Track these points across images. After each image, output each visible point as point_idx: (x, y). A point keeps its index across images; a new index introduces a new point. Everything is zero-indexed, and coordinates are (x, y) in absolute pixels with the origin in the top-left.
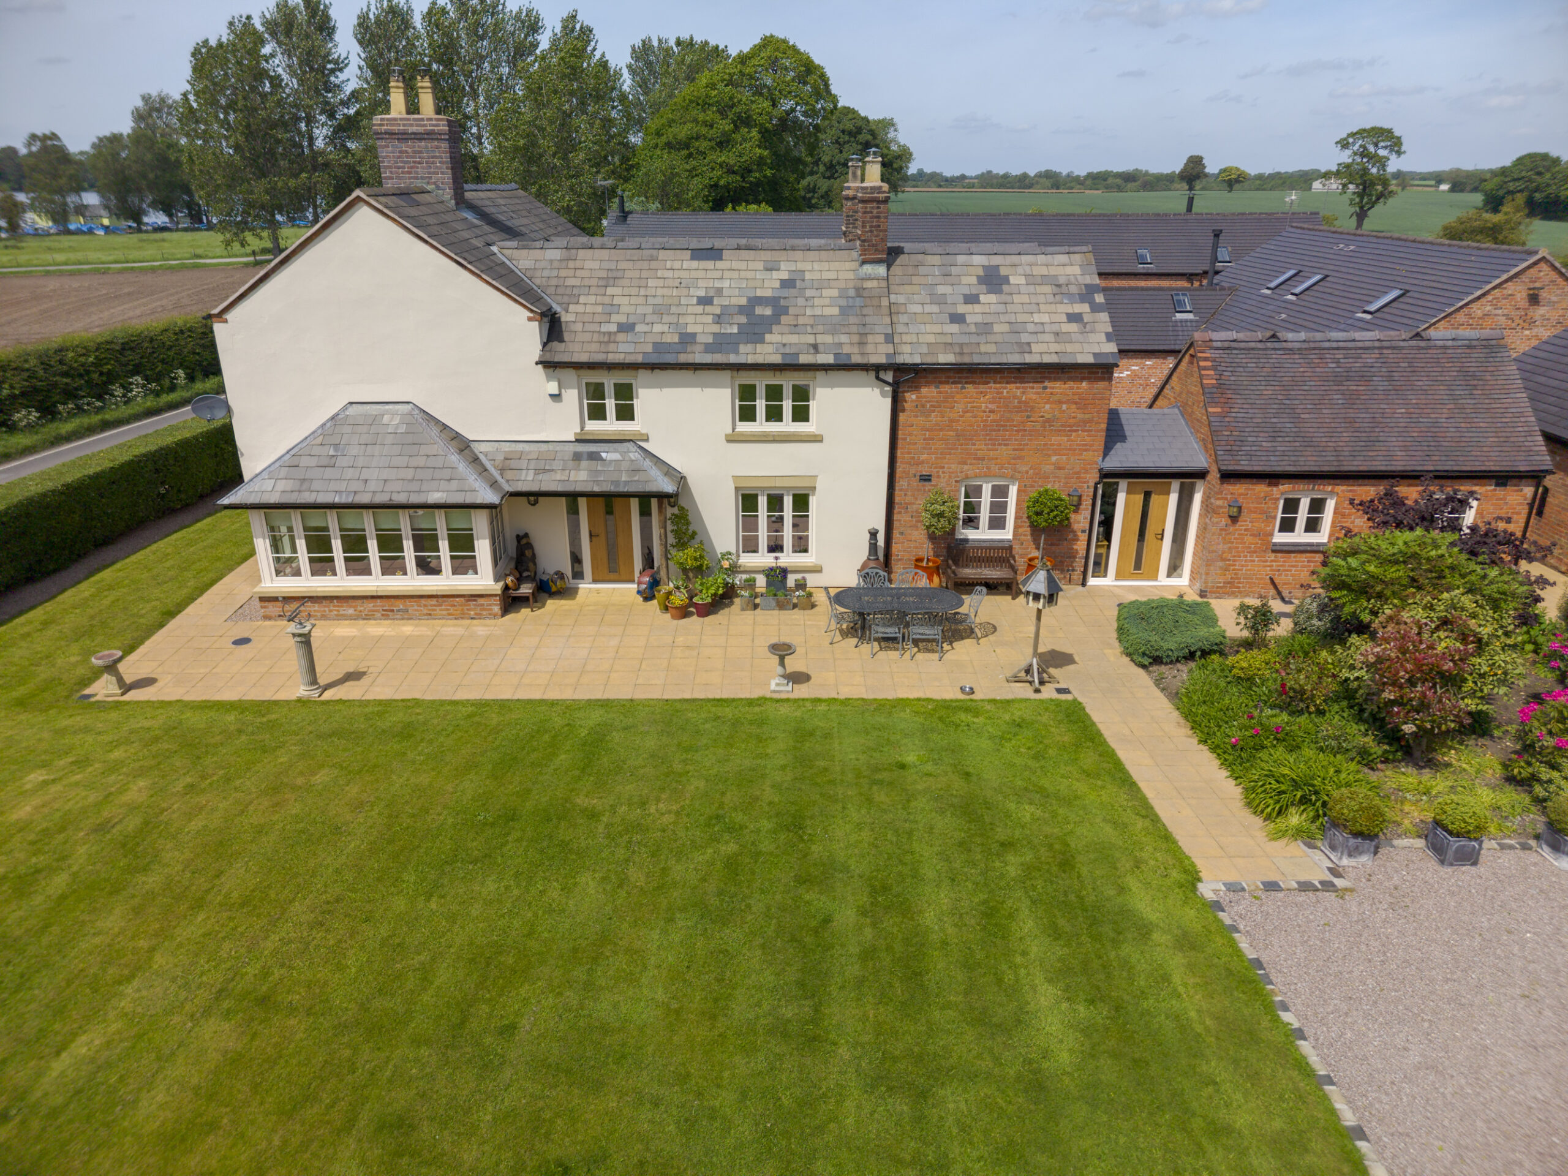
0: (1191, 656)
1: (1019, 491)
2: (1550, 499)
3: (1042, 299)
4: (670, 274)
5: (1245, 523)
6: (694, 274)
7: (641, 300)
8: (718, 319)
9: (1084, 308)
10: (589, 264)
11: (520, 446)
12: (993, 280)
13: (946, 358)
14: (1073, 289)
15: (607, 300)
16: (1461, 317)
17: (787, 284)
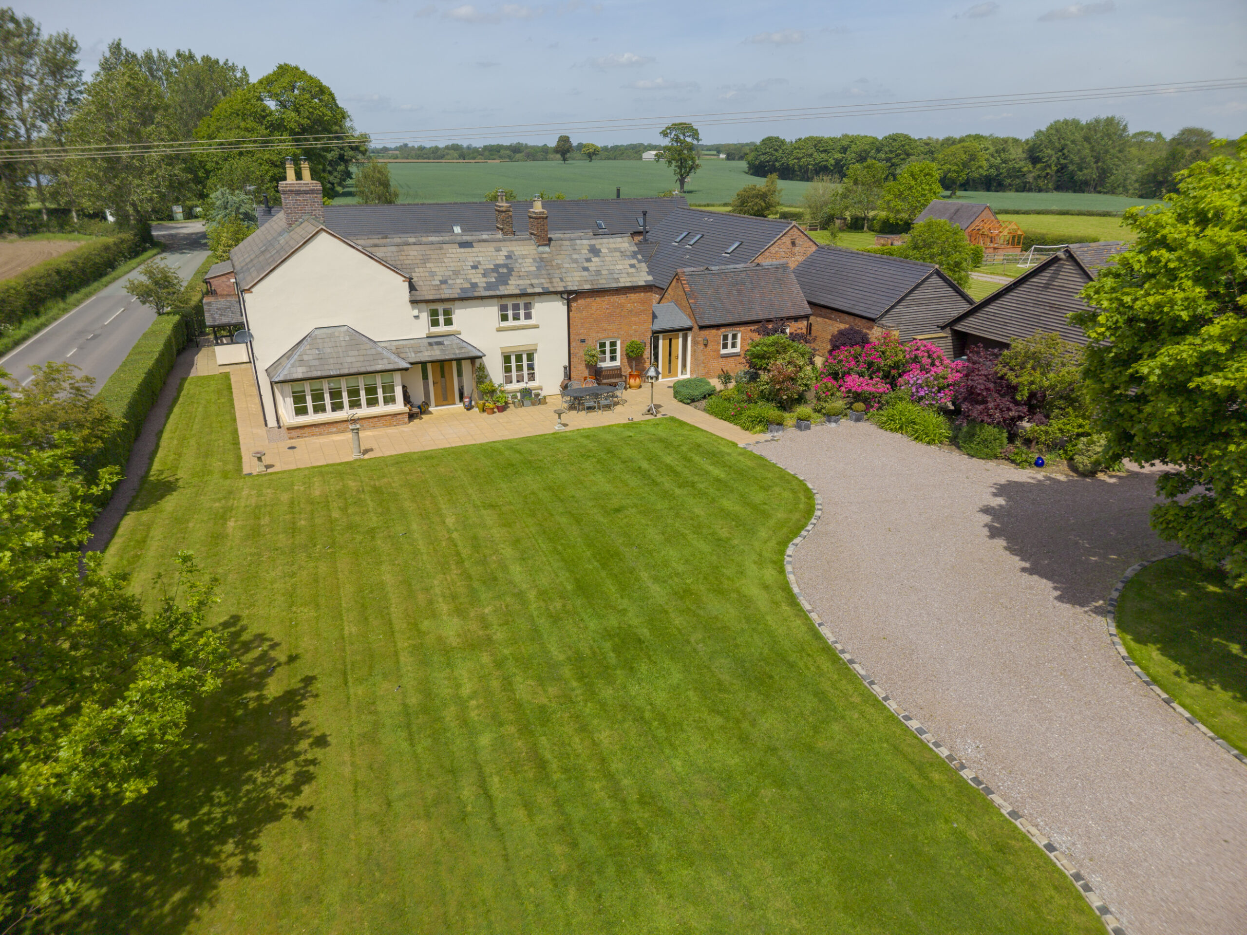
0: (704, 397)
1: (621, 343)
2: (813, 328)
3: (617, 258)
4: (452, 255)
5: (710, 347)
6: (464, 255)
7: (444, 269)
8: (484, 275)
9: (634, 261)
10: (412, 253)
11: (401, 342)
12: (595, 251)
13: (587, 287)
14: (628, 253)
15: (429, 270)
16: (767, 253)
17: (508, 257)
